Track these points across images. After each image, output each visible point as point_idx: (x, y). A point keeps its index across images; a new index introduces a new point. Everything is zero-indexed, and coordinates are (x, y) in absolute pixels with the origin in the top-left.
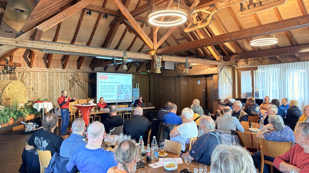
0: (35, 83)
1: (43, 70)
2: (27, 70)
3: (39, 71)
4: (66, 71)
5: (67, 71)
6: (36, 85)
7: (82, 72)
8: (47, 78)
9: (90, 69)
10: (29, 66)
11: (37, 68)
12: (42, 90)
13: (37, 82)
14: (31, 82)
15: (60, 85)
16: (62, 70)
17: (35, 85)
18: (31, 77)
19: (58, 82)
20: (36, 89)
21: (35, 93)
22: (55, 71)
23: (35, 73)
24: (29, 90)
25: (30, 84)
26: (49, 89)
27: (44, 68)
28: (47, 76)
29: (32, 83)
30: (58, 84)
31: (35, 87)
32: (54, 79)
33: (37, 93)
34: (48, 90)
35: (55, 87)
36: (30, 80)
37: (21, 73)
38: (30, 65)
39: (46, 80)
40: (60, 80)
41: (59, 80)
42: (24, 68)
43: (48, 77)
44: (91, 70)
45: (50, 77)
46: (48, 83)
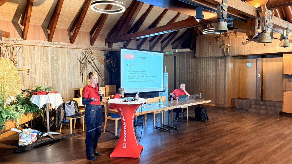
0: (31, 63)
1: (43, 43)
2: (18, 43)
3: (37, 45)
4: (75, 47)
5: (77, 47)
6: (33, 66)
7: (96, 49)
8: (49, 56)
9: (106, 45)
10: (23, 38)
11: (34, 41)
12: (42, 73)
13: (35, 62)
14: (26, 61)
15: (67, 67)
16: (69, 46)
17: (31, 66)
18: (26, 54)
19: (64, 63)
20: (33, 72)
21: (32, 78)
22: (59, 46)
23: (30, 48)
24: (22, 73)
25: (24, 65)
26: (52, 72)
27: (43, 42)
28: (49, 53)
29: (26, 64)
30: (64, 65)
31: (32, 68)
32: (58, 58)
33: (35, 78)
34: (50, 73)
35: (60, 69)
36: (23, 58)
37: (10, 47)
38: (23, 35)
39: (48, 58)
40: (67, 60)
41: (65, 59)
42: (14, 39)
43: (51, 54)
44: (107, 47)
45: (53, 54)
46: (50, 63)
